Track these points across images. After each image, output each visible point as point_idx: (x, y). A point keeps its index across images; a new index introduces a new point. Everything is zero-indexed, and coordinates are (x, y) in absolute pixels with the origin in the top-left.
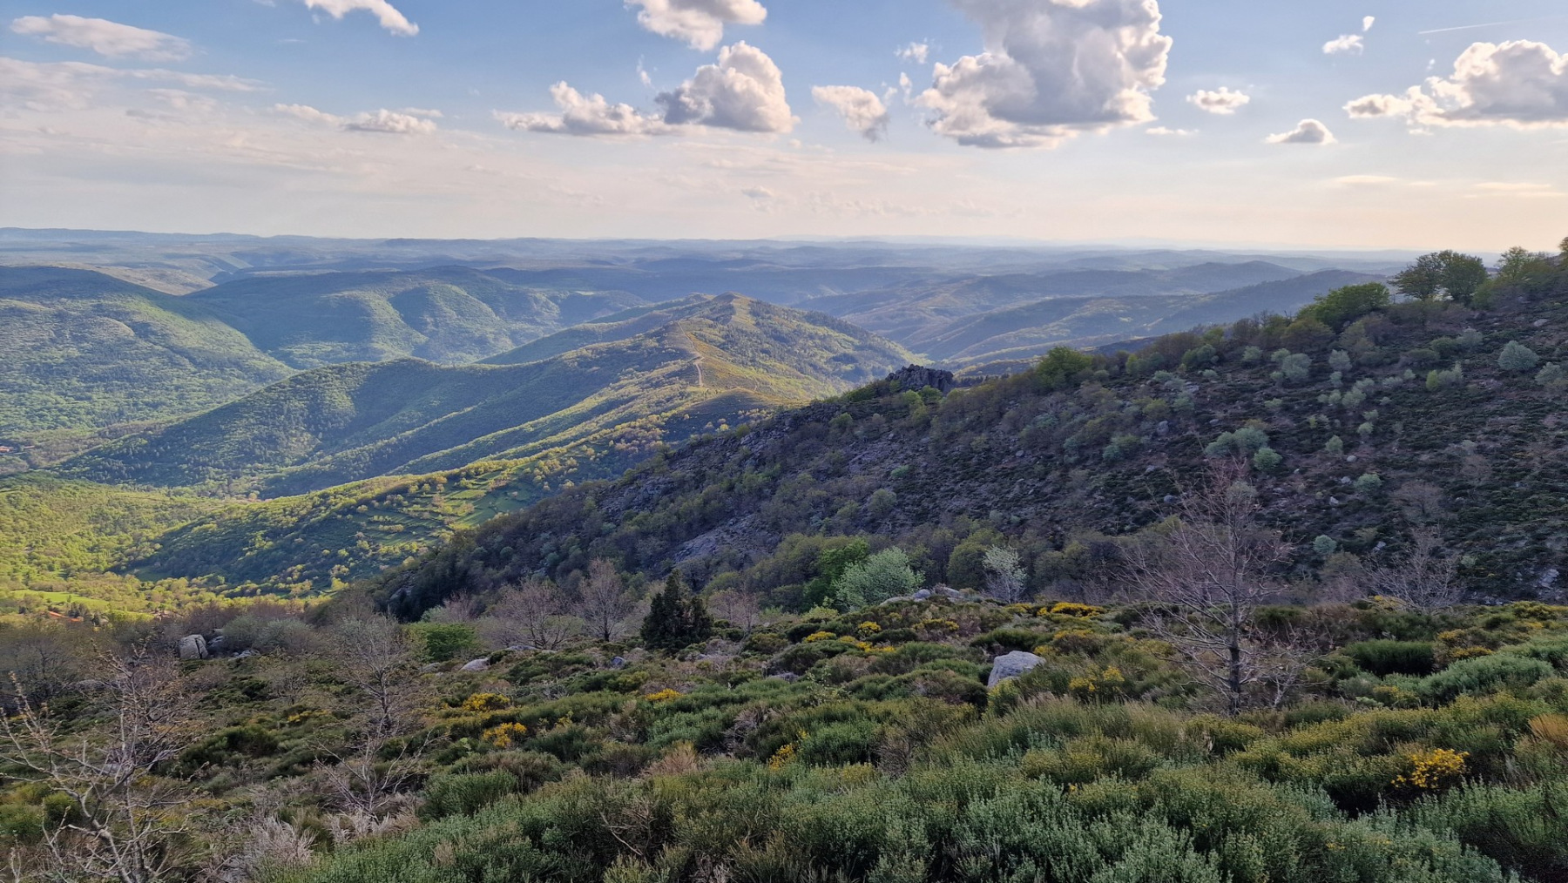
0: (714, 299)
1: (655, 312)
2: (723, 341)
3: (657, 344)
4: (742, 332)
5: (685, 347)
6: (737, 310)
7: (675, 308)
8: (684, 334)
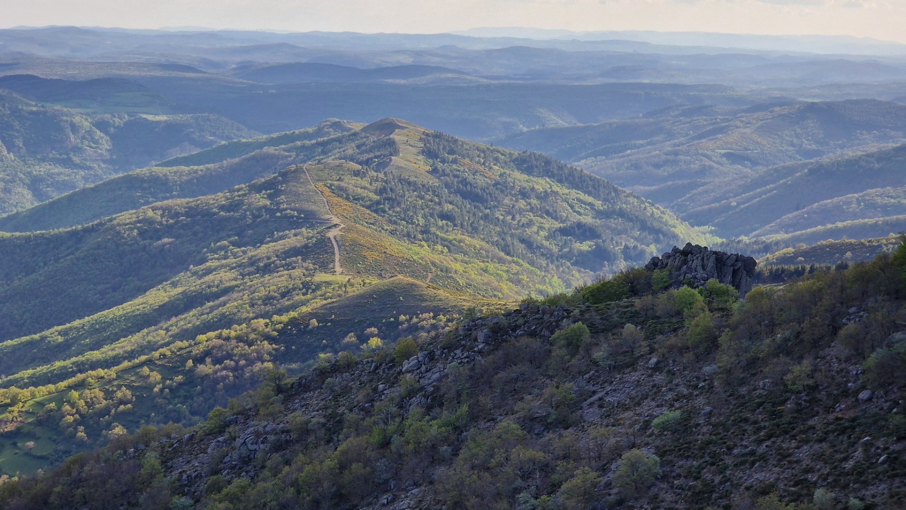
0: (364, 130)
1: (266, 149)
2: (376, 197)
3: (268, 202)
4: (409, 183)
5: (313, 207)
6: (402, 147)
7: (299, 143)
8: (312, 187)
